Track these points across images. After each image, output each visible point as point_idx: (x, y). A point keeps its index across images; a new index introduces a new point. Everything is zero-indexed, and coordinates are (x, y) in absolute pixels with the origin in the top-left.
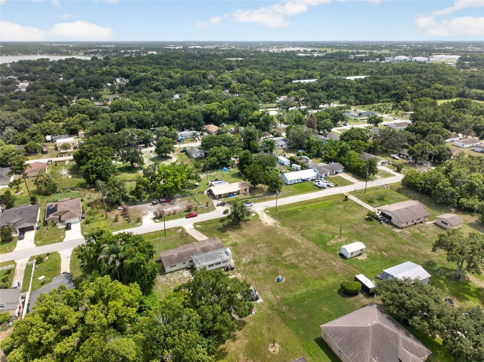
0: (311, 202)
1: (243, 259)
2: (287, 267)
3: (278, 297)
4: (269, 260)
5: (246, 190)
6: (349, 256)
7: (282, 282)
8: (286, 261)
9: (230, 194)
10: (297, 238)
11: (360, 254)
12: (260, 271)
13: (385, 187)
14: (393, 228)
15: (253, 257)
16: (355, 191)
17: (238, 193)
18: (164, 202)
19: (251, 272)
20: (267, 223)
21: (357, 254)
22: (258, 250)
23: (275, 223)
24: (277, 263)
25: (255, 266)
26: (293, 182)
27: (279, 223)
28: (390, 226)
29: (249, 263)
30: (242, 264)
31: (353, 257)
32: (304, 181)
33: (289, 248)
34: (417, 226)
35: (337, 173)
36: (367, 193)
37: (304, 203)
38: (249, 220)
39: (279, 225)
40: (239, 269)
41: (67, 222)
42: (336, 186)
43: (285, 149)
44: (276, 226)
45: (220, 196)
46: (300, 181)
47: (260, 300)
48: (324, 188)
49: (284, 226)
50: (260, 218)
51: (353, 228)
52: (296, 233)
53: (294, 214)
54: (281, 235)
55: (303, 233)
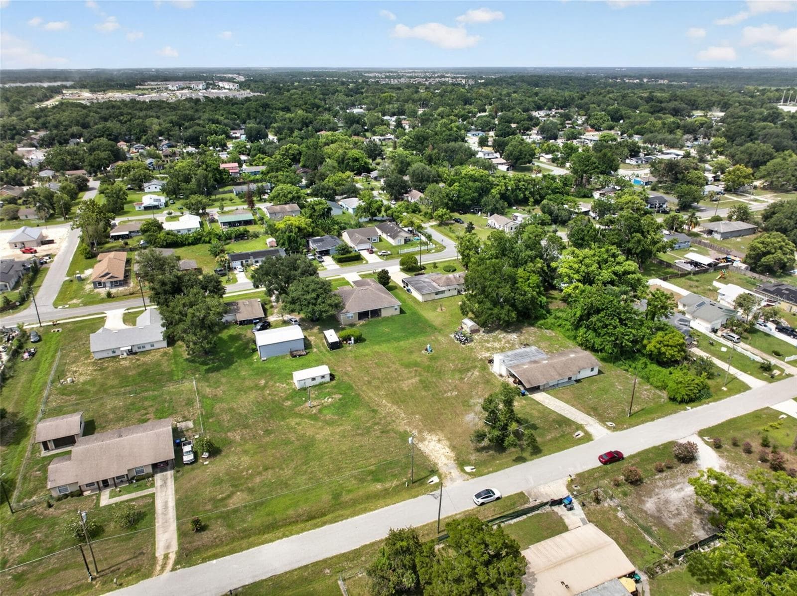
1: (477, 374)
2: (416, 364)
3: (433, 338)
4: (440, 373)
8: (416, 371)
10: (387, 406)
12: (454, 361)
15: (462, 376)
19: (464, 359)
20: (439, 441)
22: (455, 387)
23: (422, 440)
24: (428, 369)
25: (459, 366)
29: (468, 370)
30: (478, 369)
33: (406, 389)
39: (413, 436)
40: (481, 363)
44: (420, 432)
49: (406, 432)
50: (452, 455)
51: (267, 430)
52: (385, 417)
53: (373, 468)
54: (413, 413)
55: (374, 417)
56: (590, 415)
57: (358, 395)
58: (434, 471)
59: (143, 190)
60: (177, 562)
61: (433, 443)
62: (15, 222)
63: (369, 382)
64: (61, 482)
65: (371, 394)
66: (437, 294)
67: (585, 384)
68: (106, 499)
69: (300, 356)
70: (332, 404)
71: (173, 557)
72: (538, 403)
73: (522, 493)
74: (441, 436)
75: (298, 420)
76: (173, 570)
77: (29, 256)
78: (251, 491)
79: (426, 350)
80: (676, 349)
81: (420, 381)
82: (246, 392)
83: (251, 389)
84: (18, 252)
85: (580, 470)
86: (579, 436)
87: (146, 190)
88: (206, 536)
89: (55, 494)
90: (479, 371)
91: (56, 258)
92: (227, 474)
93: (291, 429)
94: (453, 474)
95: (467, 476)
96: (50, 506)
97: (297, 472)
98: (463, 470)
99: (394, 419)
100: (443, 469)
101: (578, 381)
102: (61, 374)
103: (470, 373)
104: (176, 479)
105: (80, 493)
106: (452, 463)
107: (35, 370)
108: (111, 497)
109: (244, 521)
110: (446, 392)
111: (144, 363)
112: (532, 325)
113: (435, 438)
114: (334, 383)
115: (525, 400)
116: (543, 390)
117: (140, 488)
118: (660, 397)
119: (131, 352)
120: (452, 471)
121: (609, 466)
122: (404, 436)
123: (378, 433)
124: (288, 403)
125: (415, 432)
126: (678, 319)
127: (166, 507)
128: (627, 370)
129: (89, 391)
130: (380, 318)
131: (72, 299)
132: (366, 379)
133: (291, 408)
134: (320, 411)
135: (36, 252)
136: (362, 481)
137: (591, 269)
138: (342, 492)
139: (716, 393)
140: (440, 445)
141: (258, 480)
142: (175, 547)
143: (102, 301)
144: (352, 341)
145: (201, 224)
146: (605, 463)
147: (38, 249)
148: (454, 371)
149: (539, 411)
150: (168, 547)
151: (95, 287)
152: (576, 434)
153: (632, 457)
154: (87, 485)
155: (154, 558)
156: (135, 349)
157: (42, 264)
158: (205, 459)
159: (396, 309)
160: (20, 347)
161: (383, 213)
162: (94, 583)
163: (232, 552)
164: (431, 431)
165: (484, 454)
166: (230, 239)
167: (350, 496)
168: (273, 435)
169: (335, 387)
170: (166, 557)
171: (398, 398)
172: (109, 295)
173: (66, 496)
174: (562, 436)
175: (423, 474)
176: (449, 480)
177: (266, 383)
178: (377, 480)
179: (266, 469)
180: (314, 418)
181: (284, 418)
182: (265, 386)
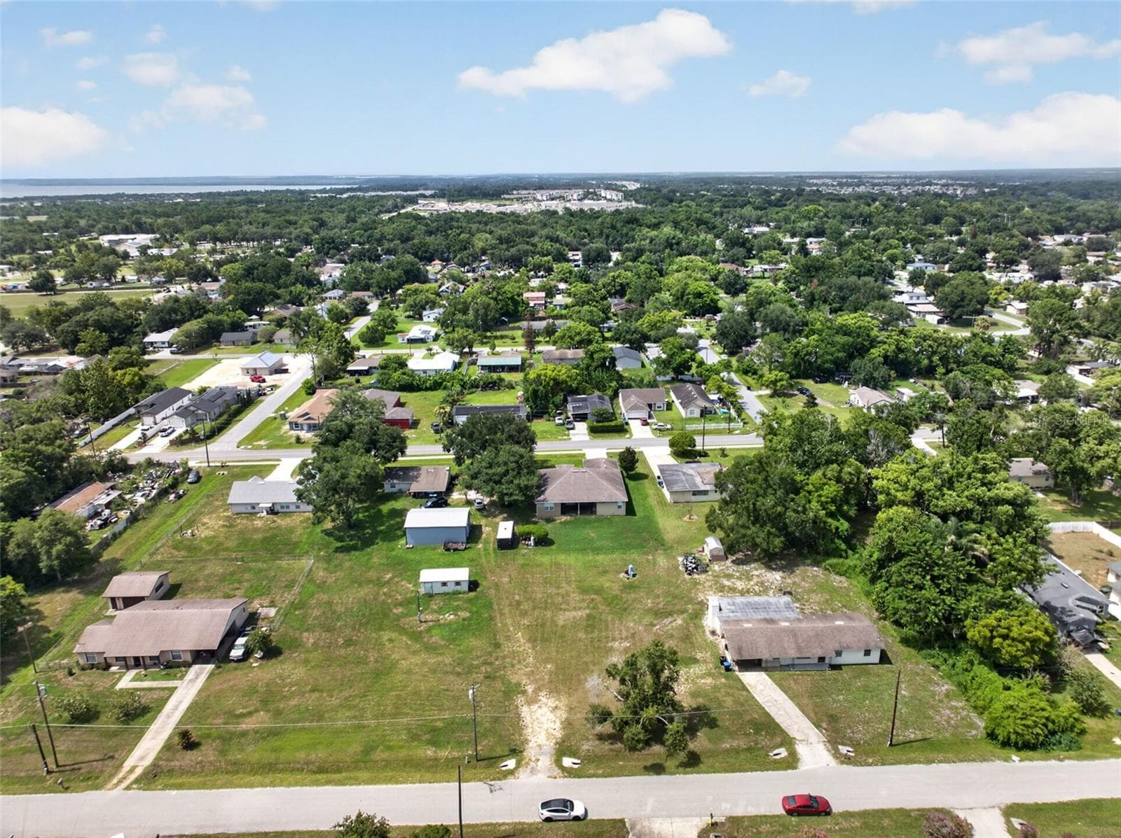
1: (680, 622)
2: (599, 591)
3: (651, 557)
4: (624, 610)
8: (593, 600)
10: (520, 641)
12: (658, 596)
15: (655, 622)
19: (675, 597)
20: (555, 709)
22: (633, 635)
23: (531, 702)
24: (611, 601)
25: (661, 606)
27: (520, 700)
29: (670, 614)
30: (685, 615)
33: (561, 623)
39: (524, 692)
40: (698, 607)
44: (538, 690)
49: (519, 684)
50: (559, 734)
51: (350, 640)
52: (504, 657)
53: (440, 724)
54: (547, 661)
55: (490, 654)
56: (818, 726)
57: (491, 618)
58: (515, 752)
59: (421, 318)
60: (136, 781)
61: (545, 709)
62: (268, 345)
63: (519, 603)
64: (90, 648)
65: (509, 621)
66: (695, 493)
67: (845, 674)
68: (127, 681)
69: (455, 550)
70: (449, 624)
71: (139, 771)
72: (744, 688)
73: (622, 821)
74: (563, 702)
75: (394, 635)
76: (128, 788)
77: (255, 385)
78: (278, 713)
79: (627, 573)
80: (1020, 646)
81: (589, 616)
82: (360, 585)
83: (370, 582)
84: (248, 379)
85: (739, 812)
86: (777, 757)
87: (425, 319)
88: (192, 756)
89: (82, 661)
90: (684, 620)
91: (278, 391)
92: (267, 685)
93: (379, 646)
94: (540, 763)
95: (557, 771)
96: (71, 674)
97: (346, 705)
98: (558, 762)
99: (515, 662)
100: (530, 752)
101: (835, 667)
102: (191, 523)
103: (670, 619)
104: (211, 675)
105: (107, 666)
106: (549, 746)
107: (171, 515)
108: (133, 680)
109: (242, 750)
110: (614, 639)
111: (278, 528)
112: (817, 563)
113: (552, 703)
114: (472, 594)
115: (727, 678)
116: (766, 670)
117: (168, 677)
118: (972, 725)
119: (272, 511)
120: (541, 758)
121: (794, 819)
122: (512, 690)
123: (481, 677)
124: (399, 610)
125: (530, 689)
126: (1078, 596)
127: (176, 708)
128: (937, 667)
129: (201, 549)
130: (593, 517)
131: (260, 439)
132: (517, 597)
133: (398, 617)
134: (429, 630)
135: (264, 381)
136: (414, 737)
137: (926, 486)
138: (378, 746)
139: (1094, 745)
140: (552, 716)
141: (293, 703)
142: (148, 762)
143: (290, 446)
144: (532, 542)
145: (457, 366)
146: (790, 812)
147: (267, 378)
148: (649, 611)
149: (737, 702)
150: (142, 758)
151: (291, 429)
152: (775, 752)
153: (848, 815)
154: (117, 659)
155: (121, 766)
156: (278, 508)
157: (260, 395)
158: (257, 660)
159: (619, 507)
160: (174, 486)
161: (694, 370)
162: (48, 777)
163: (203, 786)
164: (554, 691)
165: (607, 746)
166: (477, 387)
167: (386, 755)
168: (352, 648)
169: (470, 601)
170: (132, 770)
171: (541, 635)
172: (298, 440)
173: (92, 667)
174: (749, 749)
175: (499, 751)
176: (528, 770)
177: (391, 579)
178: (433, 743)
179: (313, 691)
180: (416, 636)
181: (381, 628)
182: (388, 582)
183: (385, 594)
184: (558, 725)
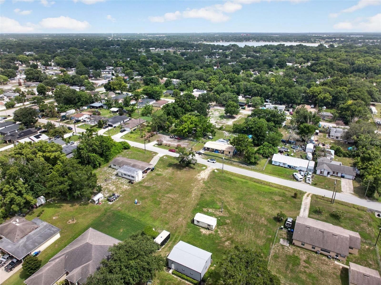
0: (261, 183)
1: (146, 183)
3: (119, 208)
4: (156, 192)
5: (230, 153)
6: (195, 223)
7: (136, 205)
8: (160, 198)
9: (217, 151)
11: (208, 228)
12: (140, 193)
13: (376, 214)
14: (284, 239)
15: (152, 186)
16: (323, 197)
17: (223, 152)
18: (177, 139)
20: (199, 176)
21: (203, 226)
22: (162, 184)
23: (203, 179)
24: (155, 196)
25: (144, 190)
26: (278, 164)
27: (206, 180)
28: (285, 236)
29: (145, 187)
30: (141, 185)
31: (198, 226)
32: (290, 167)
34: (314, 254)
35: (343, 177)
36: (334, 205)
37: (254, 180)
38: (194, 169)
40: (135, 186)
41: (125, 129)
42: (315, 185)
43: (339, 141)
45: (208, 149)
46: (286, 166)
47: (112, 203)
48: (297, 180)
49: (204, 183)
50: (203, 171)
51: (248, 215)
52: (202, 191)
53: (228, 182)
54: (191, 186)
55: (205, 193)
57: (198, 205)
61: (202, 176)
65: (192, 201)
70: (211, 208)
74: (196, 176)
75: (233, 211)
76: (306, 192)
86: (166, 157)
93: (239, 209)
94: (210, 169)
95: (208, 167)
99: (200, 189)
100: (211, 171)
106: (206, 170)
124: (228, 221)
125: (201, 181)
127: (304, 210)
133: (229, 218)
134: (220, 208)
150: (307, 198)
164: (196, 179)
168: (248, 211)
176: (213, 168)
177: (226, 241)
178: (231, 179)
179: (261, 201)
180: (225, 208)
181: (236, 215)
182: (228, 240)
183: (231, 232)
184: (201, 173)
